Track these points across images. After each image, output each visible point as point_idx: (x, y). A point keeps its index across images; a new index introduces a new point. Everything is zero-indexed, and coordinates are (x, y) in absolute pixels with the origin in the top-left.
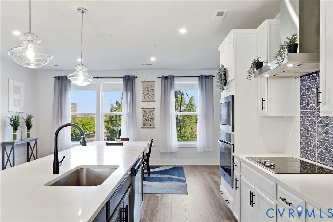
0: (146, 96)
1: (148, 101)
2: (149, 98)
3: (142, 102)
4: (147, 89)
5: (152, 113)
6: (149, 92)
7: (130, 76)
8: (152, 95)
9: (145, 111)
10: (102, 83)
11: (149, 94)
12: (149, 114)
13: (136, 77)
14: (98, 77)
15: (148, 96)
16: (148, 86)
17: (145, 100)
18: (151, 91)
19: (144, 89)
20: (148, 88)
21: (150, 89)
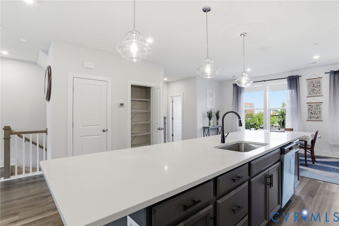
0: (311, 92)
1: (314, 96)
2: (315, 93)
3: (307, 97)
4: (312, 85)
5: (318, 107)
6: (315, 88)
7: (293, 76)
8: (318, 91)
9: (310, 105)
10: (269, 85)
11: (315, 89)
12: (316, 108)
13: (301, 76)
14: (265, 81)
15: (314, 91)
16: (314, 82)
17: (311, 95)
18: (318, 86)
19: (309, 86)
20: (314, 84)
21: (316, 85)
